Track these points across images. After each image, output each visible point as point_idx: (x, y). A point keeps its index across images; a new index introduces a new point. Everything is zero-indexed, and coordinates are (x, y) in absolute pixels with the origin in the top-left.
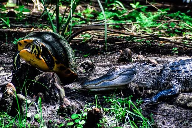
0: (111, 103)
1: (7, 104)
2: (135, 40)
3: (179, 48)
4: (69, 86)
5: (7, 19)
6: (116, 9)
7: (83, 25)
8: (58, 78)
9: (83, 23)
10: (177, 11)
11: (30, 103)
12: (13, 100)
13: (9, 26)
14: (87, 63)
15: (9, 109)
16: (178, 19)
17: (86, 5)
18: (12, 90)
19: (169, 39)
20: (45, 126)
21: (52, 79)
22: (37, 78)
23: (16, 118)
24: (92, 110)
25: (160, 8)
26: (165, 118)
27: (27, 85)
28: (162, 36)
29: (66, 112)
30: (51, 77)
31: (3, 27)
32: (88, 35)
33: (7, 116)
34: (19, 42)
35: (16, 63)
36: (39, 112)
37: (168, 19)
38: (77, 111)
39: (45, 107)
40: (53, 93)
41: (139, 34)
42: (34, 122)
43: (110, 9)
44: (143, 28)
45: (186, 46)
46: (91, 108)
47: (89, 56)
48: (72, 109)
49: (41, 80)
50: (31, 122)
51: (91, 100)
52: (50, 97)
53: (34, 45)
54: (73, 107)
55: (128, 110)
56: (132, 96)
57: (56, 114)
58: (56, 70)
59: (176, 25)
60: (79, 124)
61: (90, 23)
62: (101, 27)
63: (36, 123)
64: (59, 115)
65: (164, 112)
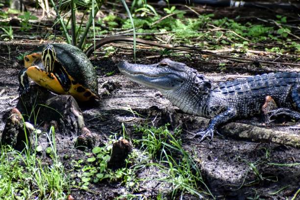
0: (143, 133)
1: (11, 136)
2: (171, 54)
3: (227, 63)
4: (89, 112)
5: (9, 29)
6: (146, 15)
7: (106, 36)
8: (76, 101)
9: (105, 34)
10: (223, 18)
11: (41, 134)
12: (18, 130)
13: (12, 37)
14: (111, 83)
15: (14, 142)
16: (225, 27)
17: (107, 11)
18: (17, 117)
19: (214, 52)
20: (60, 163)
21: (68, 103)
22: (49, 101)
23: (24, 153)
24: (119, 142)
25: (201, 13)
26: (211, 152)
27: (36, 111)
28: (206, 48)
29: (85, 145)
30: (66, 101)
31: (5, 38)
32: (111, 48)
33: (11, 151)
34: (26, 57)
35: (23, 82)
36: (52, 145)
37: (212, 28)
38: (99, 143)
39: (59, 139)
40: (69, 121)
41: (175, 47)
43: (138, 15)
44: (181, 39)
45: (236, 61)
46: (118, 139)
47: (113, 74)
48: (94, 141)
49: (54, 104)
50: (42, 158)
51: (117, 130)
52: (65, 125)
53: (47, 50)
54: (94, 138)
55: (164, 141)
56: (168, 124)
57: (73, 147)
58: (73, 92)
59: (222, 35)
60: (102, 160)
61: (113, 34)
62: (128, 37)
63: (48, 159)
64: (77, 149)
65: (210, 144)
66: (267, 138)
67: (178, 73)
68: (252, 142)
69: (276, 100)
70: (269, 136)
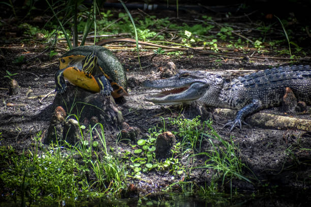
11: (85, 129)
12: (64, 126)
18: (62, 115)
21: (106, 100)
22: (88, 99)
26: (244, 140)
29: (128, 138)
35: (60, 82)
40: (110, 116)
48: (136, 134)
49: (93, 101)
52: (106, 121)
54: (136, 131)
56: (199, 116)
64: (122, 141)
68: (278, 130)
70: (294, 124)
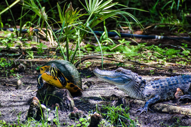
0: (107, 110)
1: (33, 112)
2: (123, 65)
3: (155, 70)
4: (77, 98)
5: (31, 53)
7: (86, 56)
8: (69, 93)
9: (85, 55)
10: (152, 45)
11: (50, 111)
13: (33, 57)
14: (89, 82)
15: (35, 116)
16: (153, 50)
17: (86, 42)
18: (37, 102)
19: (147, 64)
22: (54, 93)
23: (40, 122)
24: (94, 115)
25: (139, 43)
26: (146, 120)
27: (47, 98)
28: (142, 62)
29: (75, 117)
30: (64, 92)
31: (29, 58)
32: (89, 62)
33: (33, 121)
34: (41, 68)
35: (40, 82)
36: (56, 117)
37: (146, 51)
38: (83, 116)
39: (60, 114)
40: (66, 103)
41: (125, 61)
42: (53, 124)
43: (104, 44)
44: (128, 57)
45: (160, 69)
46: (93, 113)
47: (90, 77)
49: (57, 94)
50: (51, 124)
51: (93, 108)
52: (64, 106)
54: (80, 113)
55: (120, 114)
56: (122, 105)
57: (68, 118)
58: (68, 87)
59: (151, 55)
60: (85, 125)
61: (90, 54)
63: (54, 125)
64: (71, 119)
65: (146, 115)
66: (178, 112)
67: (127, 75)
68: (169, 114)
69: (183, 90)
70: (179, 111)
